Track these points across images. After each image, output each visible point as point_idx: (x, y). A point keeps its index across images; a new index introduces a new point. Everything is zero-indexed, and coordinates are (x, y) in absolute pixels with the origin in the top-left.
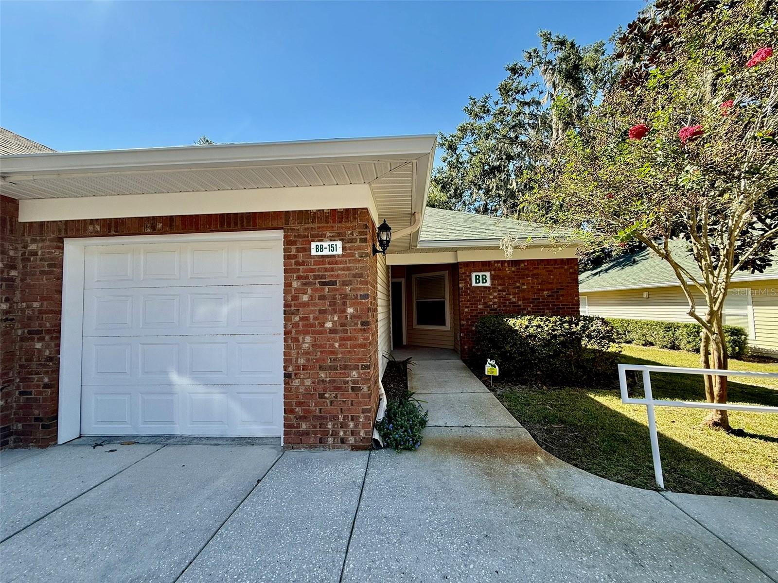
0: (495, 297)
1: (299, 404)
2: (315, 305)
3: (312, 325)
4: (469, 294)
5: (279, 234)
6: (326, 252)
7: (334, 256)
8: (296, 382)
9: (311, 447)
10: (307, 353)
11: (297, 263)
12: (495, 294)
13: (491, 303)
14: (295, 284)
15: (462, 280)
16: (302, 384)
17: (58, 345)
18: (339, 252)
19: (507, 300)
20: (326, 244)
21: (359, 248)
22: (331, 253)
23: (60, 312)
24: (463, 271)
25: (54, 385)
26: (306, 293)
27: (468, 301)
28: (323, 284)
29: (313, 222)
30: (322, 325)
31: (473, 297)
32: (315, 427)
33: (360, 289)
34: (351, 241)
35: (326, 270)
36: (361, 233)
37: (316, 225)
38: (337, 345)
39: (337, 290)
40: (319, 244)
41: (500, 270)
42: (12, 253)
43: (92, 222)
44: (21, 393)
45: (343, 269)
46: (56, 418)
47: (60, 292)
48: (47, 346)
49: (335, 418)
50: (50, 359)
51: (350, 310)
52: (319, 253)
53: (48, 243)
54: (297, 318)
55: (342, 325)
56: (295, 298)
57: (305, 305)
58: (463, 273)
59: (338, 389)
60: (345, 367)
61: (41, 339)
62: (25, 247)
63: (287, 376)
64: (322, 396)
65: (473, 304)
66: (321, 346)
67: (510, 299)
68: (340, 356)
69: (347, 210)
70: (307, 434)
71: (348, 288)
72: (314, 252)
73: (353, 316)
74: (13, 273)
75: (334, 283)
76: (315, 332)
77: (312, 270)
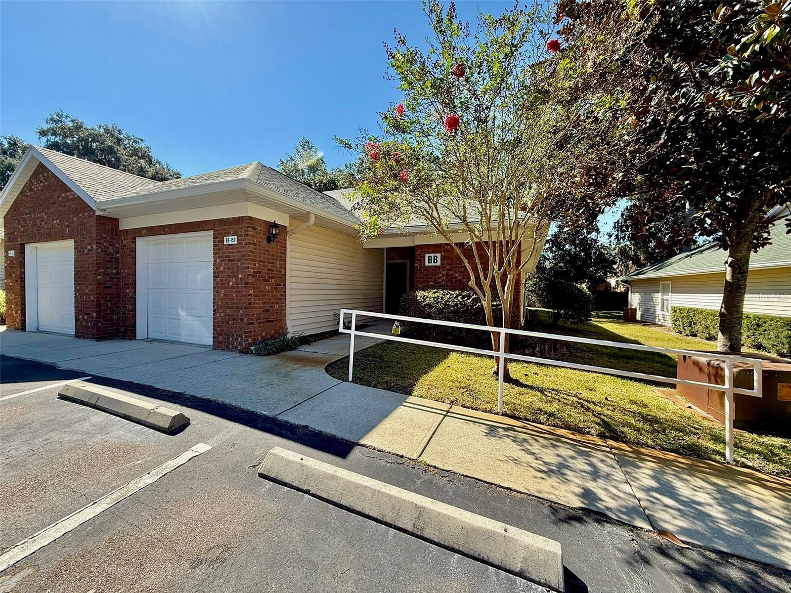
0: (444, 275)
1: (219, 326)
2: (225, 272)
3: (224, 284)
4: (422, 273)
5: (211, 233)
6: (230, 243)
7: (233, 244)
8: (218, 315)
9: (223, 350)
10: (222, 299)
11: (219, 249)
12: (444, 273)
13: (440, 280)
14: (218, 261)
15: (417, 260)
16: (220, 316)
17: (135, 291)
18: (236, 242)
19: (454, 278)
20: (230, 238)
21: (244, 240)
22: (232, 243)
23: (135, 275)
24: (419, 253)
25: (134, 311)
26: (222, 266)
27: (422, 278)
28: (229, 260)
29: (225, 225)
30: (229, 284)
31: (427, 275)
32: (225, 339)
33: (244, 263)
34: (241, 236)
35: (230, 252)
36: (245, 231)
37: (226, 227)
38: (234, 295)
39: (235, 264)
40: (227, 237)
41: (449, 251)
42: (117, 245)
43: (144, 228)
44: (123, 314)
45: (237, 252)
46: (135, 326)
47: (135, 265)
48: (130, 291)
49: (233, 335)
50: (132, 298)
51: (240, 276)
52: (227, 243)
53: (129, 240)
54: (218, 280)
55: (237, 284)
56: (218, 269)
57: (222, 272)
58: (419, 255)
59: (234, 319)
60: (237, 308)
61: (128, 288)
62: (122, 242)
63: (214, 311)
64: (228, 323)
65: (426, 281)
66: (227, 295)
67: (456, 277)
68: (235, 301)
69: (239, 217)
70: (221, 342)
71: (239, 263)
72: (225, 243)
73: (241, 279)
74: (118, 255)
75: (233, 260)
76: (226, 288)
77: (225, 253)
